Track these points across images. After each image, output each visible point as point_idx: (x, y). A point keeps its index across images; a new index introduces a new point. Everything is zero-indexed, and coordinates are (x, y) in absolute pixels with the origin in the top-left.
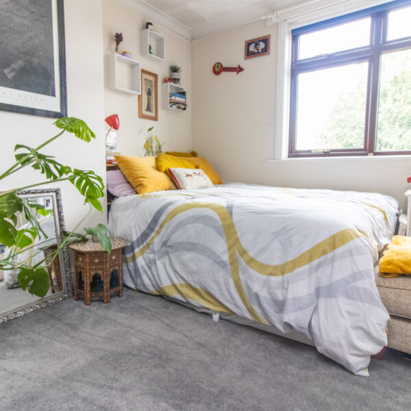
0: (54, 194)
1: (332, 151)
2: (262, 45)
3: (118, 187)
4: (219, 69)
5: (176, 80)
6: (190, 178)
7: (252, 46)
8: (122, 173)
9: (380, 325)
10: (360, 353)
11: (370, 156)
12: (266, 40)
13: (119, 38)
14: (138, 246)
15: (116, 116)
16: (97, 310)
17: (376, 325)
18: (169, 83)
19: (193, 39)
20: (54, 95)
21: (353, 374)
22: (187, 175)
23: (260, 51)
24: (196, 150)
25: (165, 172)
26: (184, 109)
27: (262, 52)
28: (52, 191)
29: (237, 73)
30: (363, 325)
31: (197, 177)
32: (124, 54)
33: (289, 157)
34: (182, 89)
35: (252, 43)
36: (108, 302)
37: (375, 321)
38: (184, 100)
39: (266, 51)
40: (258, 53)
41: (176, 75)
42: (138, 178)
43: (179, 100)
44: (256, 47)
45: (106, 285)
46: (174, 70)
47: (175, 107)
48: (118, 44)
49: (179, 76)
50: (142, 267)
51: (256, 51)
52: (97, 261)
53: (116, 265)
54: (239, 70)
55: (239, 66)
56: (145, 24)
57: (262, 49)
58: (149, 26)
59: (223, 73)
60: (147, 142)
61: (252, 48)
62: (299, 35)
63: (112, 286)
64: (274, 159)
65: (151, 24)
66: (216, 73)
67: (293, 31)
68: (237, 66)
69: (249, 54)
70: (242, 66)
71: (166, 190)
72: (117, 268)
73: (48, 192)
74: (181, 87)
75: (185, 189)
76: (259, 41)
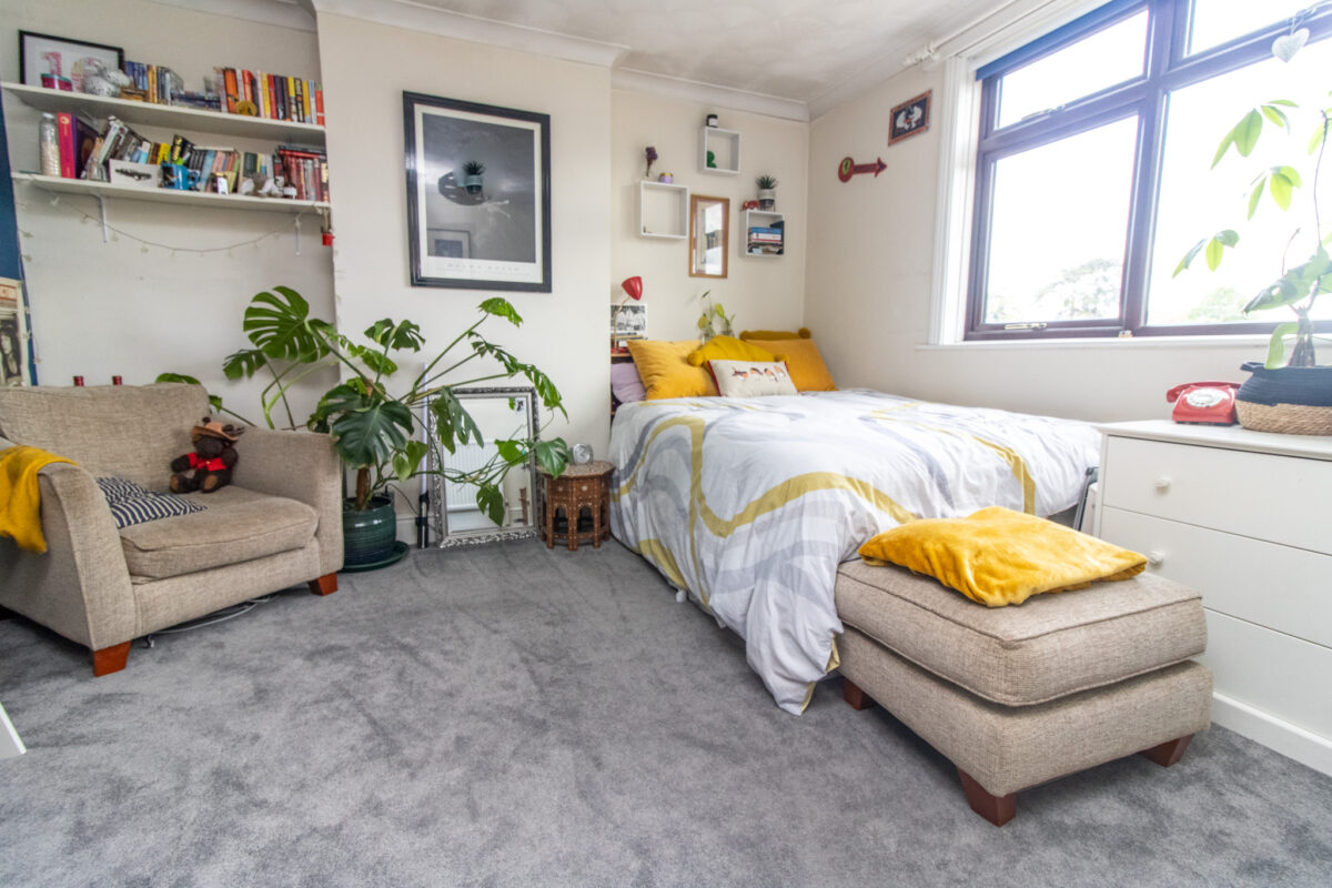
0: (530, 395)
1: (1051, 325)
2: (917, 113)
3: (627, 388)
4: (848, 170)
5: (764, 204)
6: (739, 377)
7: (902, 117)
8: (636, 367)
9: (816, 635)
10: (786, 675)
11: (1126, 339)
12: (923, 102)
13: (651, 155)
14: (625, 478)
15: (638, 279)
16: (555, 556)
17: (810, 634)
18: (749, 211)
19: (812, 117)
20: (533, 261)
21: (776, 705)
22: (737, 373)
23: (914, 125)
24: (809, 327)
25: (702, 365)
26: (780, 252)
27: (917, 126)
28: (526, 391)
29: (876, 175)
30: (790, 628)
31: (756, 375)
32: (661, 178)
33: (966, 338)
34: (780, 216)
35: (900, 112)
36: (573, 550)
37: (809, 626)
38: (778, 237)
39: (922, 123)
40: (910, 130)
41: (767, 194)
42: (651, 375)
43: (768, 239)
44: (907, 118)
45: (573, 526)
46: (765, 184)
47: (757, 252)
48: (649, 163)
49: (774, 195)
50: (627, 509)
51: (907, 127)
52: (561, 489)
53: (589, 500)
54: (879, 167)
55: (879, 160)
56: (705, 118)
57: (916, 122)
58: (712, 121)
59: (856, 178)
60: (705, 315)
61: (901, 123)
62: (999, 75)
63: (580, 528)
64: (927, 344)
65: (715, 117)
66: (844, 178)
67: (980, 73)
68: (875, 161)
69: (896, 134)
70: (883, 160)
71: (699, 396)
72: (590, 504)
73: (521, 391)
74: (777, 213)
75: (727, 396)
76: (913, 106)
